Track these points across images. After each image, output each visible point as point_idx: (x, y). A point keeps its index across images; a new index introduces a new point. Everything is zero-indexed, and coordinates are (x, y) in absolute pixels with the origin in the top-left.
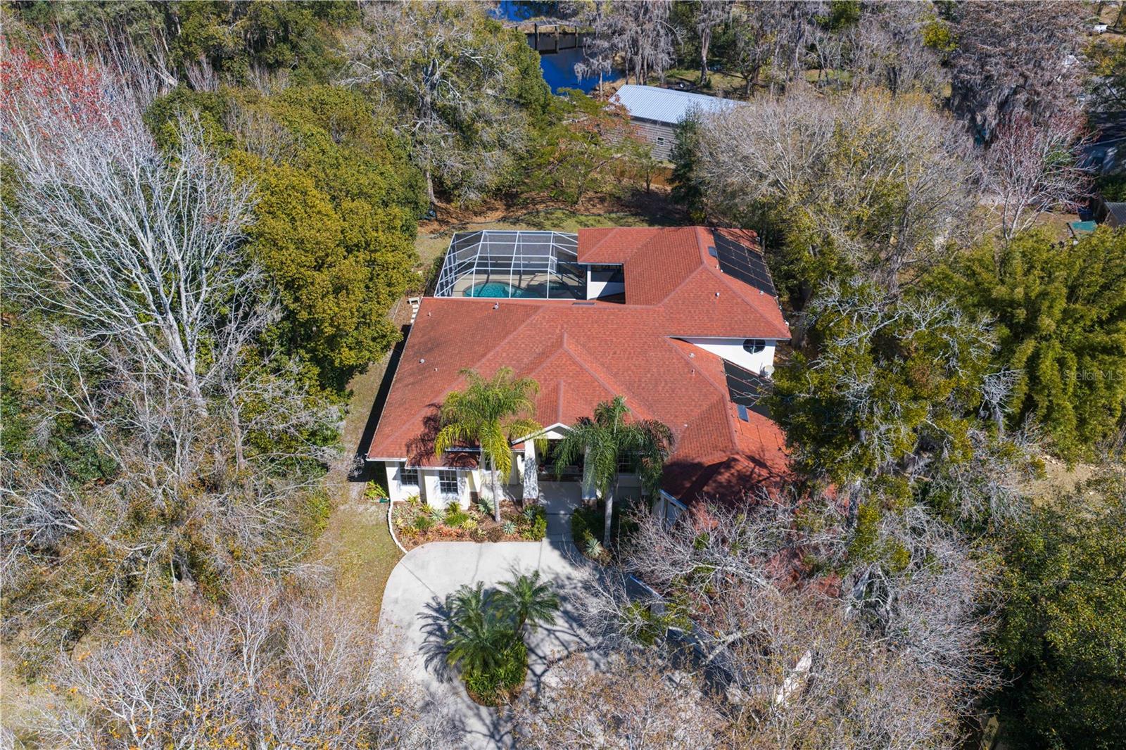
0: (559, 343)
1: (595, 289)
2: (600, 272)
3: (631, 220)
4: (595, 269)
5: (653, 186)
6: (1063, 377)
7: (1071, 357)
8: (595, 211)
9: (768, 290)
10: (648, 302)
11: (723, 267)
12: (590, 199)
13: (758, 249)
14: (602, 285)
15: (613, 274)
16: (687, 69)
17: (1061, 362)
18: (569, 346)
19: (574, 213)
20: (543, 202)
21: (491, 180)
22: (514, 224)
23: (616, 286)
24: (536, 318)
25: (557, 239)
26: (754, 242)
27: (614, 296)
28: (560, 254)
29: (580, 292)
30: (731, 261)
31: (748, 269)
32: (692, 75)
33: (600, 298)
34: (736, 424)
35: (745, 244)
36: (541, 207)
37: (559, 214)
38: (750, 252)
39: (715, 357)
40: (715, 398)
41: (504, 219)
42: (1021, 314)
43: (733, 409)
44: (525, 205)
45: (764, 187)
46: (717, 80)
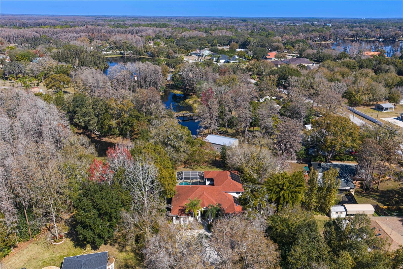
0: (203, 193)
1: (208, 183)
2: (209, 180)
3: (212, 167)
4: (208, 179)
5: (217, 159)
6: (289, 196)
7: (290, 193)
8: (204, 165)
9: (240, 183)
10: (219, 185)
11: (232, 179)
12: (203, 162)
13: (238, 175)
14: (209, 182)
15: (211, 180)
16: (222, 127)
17: (288, 194)
18: (205, 194)
19: (200, 166)
20: (192, 163)
21: (183, 160)
22: (187, 168)
23: (212, 183)
24: (199, 189)
25: (199, 173)
26: (238, 173)
27: (211, 184)
28: (200, 176)
29: (205, 183)
30: (234, 178)
31: (236, 179)
32: (224, 129)
33: (209, 185)
34: (235, 207)
35: (236, 174)
36: (192, 164)
37: (196, 166)
38: (237, 175)
39: (231, 195)
40: (232, 203)
41: (184, 167)
42: (281, 186)
43: (235, 204)
44: (188, 164)
45: (239, 164)
46: (229, 130)
